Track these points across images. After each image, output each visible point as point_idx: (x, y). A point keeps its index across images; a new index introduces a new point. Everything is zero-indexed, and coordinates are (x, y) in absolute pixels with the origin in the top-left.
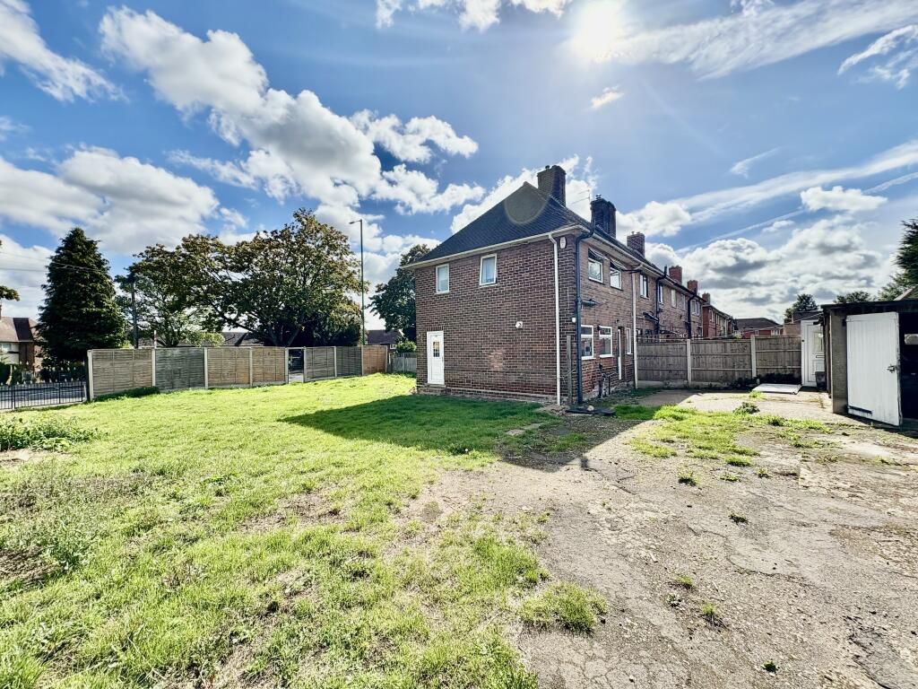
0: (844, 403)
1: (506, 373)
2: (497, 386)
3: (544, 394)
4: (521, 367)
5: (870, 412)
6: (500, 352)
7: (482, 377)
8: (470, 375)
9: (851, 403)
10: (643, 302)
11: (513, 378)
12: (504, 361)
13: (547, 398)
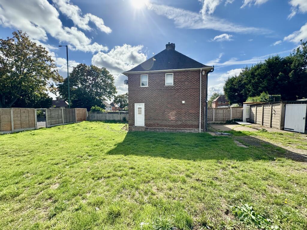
0: (283, 127)
1: (176, 121)
2: (172, 126)
3: (193, 128)
4: (183, 118)
5: (293, 130)
6: (174, 113)
7: (165, 123)
8: (159, 122)
9: (285, 127)
11: (180, 123)
12: (176, 116)
13: (194, 130)
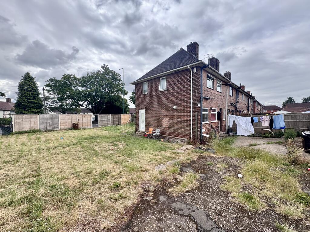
1: (169, 128)
3: (185, 138)
6: (167, 119)
10: (231, 98)
12: (169, 123)
